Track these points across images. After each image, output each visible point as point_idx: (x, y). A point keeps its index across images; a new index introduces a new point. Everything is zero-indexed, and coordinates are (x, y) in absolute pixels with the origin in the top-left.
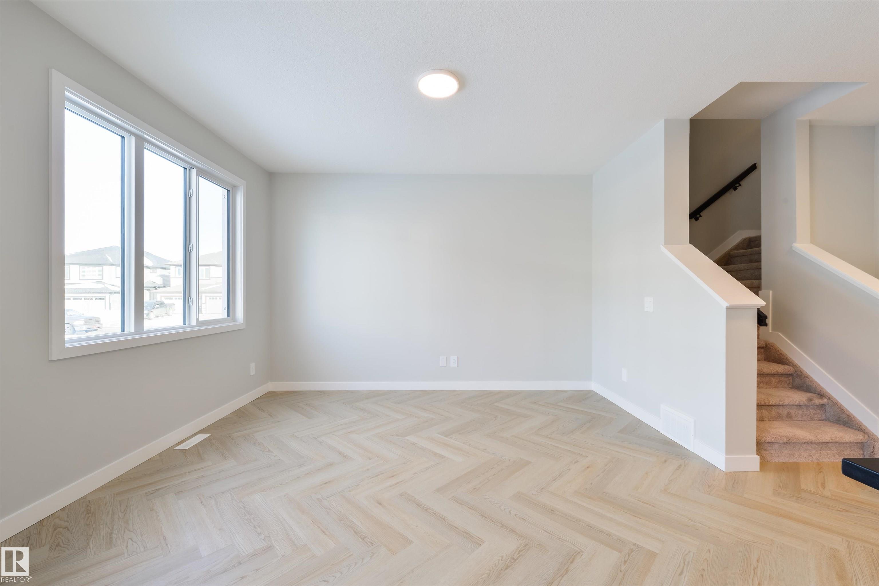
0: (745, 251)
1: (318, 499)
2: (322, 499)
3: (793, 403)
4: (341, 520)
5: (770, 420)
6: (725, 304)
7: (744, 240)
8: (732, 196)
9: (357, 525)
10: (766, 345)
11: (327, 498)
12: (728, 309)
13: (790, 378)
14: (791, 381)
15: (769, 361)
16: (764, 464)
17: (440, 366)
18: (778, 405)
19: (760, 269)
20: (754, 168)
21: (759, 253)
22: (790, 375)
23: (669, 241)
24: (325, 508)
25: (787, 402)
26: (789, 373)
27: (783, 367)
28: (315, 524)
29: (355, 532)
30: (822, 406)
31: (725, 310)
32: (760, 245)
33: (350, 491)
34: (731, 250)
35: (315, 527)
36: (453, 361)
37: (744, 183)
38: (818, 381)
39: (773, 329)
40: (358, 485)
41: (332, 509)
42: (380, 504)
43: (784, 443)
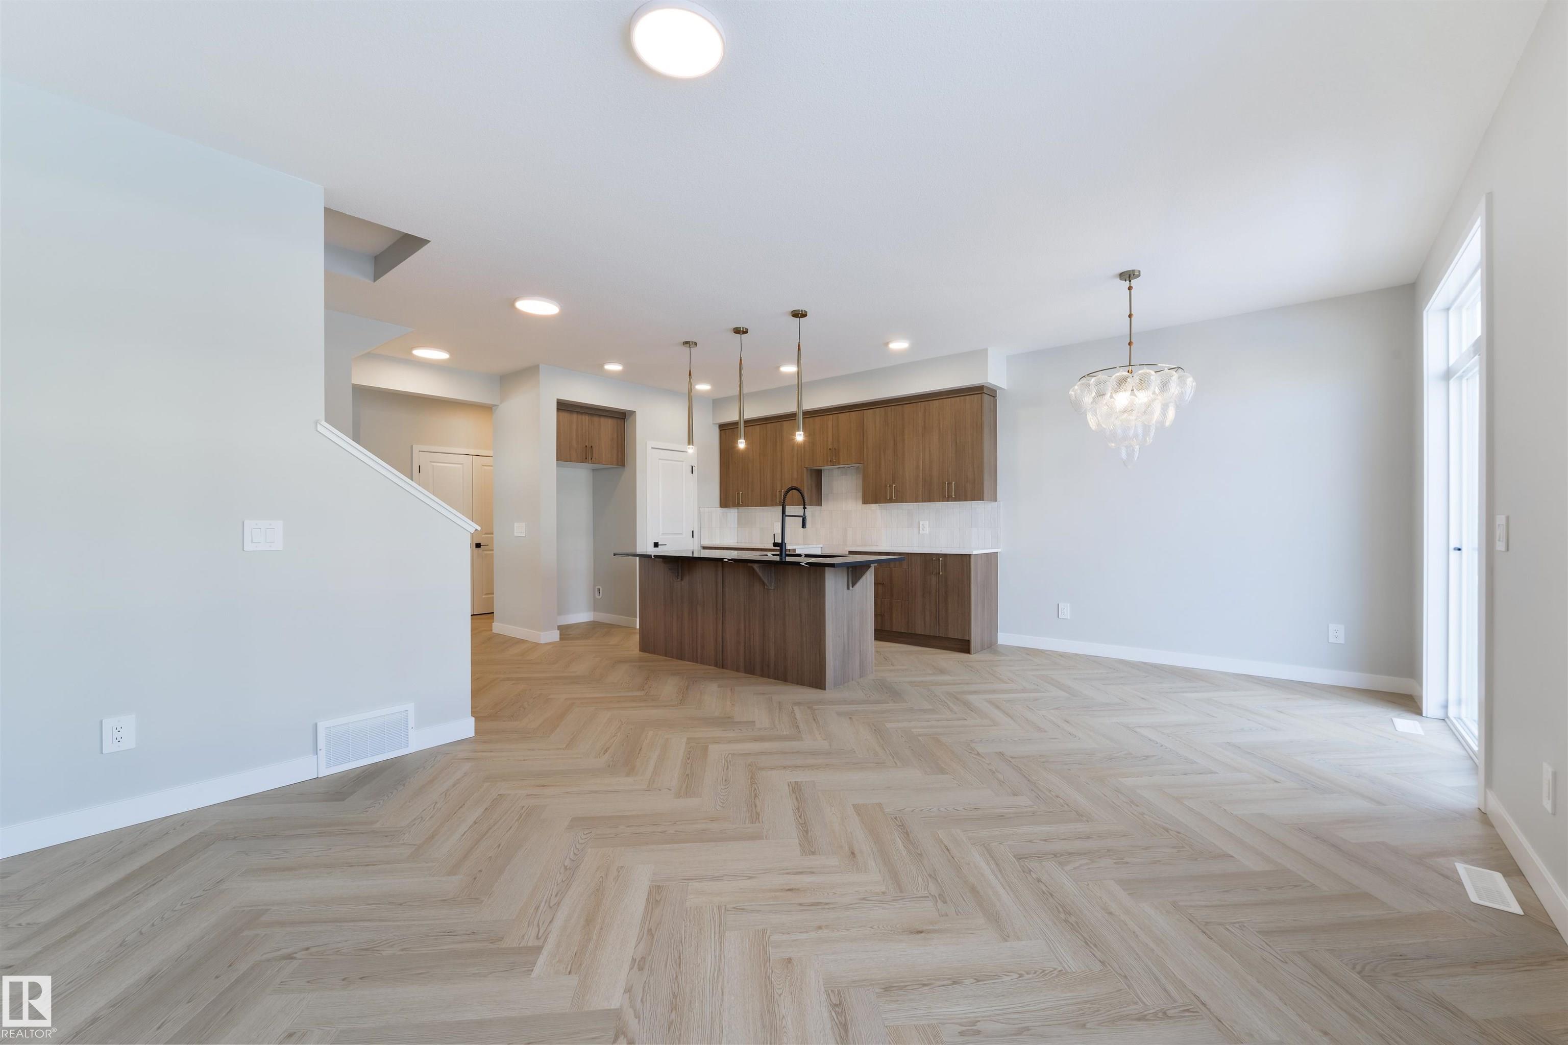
1: (945, 902)
2: (938, 899)
4: (919, 854)
9: (901, 841)
11: (928, 897)
24: (937, 881)
28: (957, 863)
29: (908, 835)
33: (884, 893)
35: (958, 860)
40: (864, 899)
41: (927, 875)
42: (853, 853)
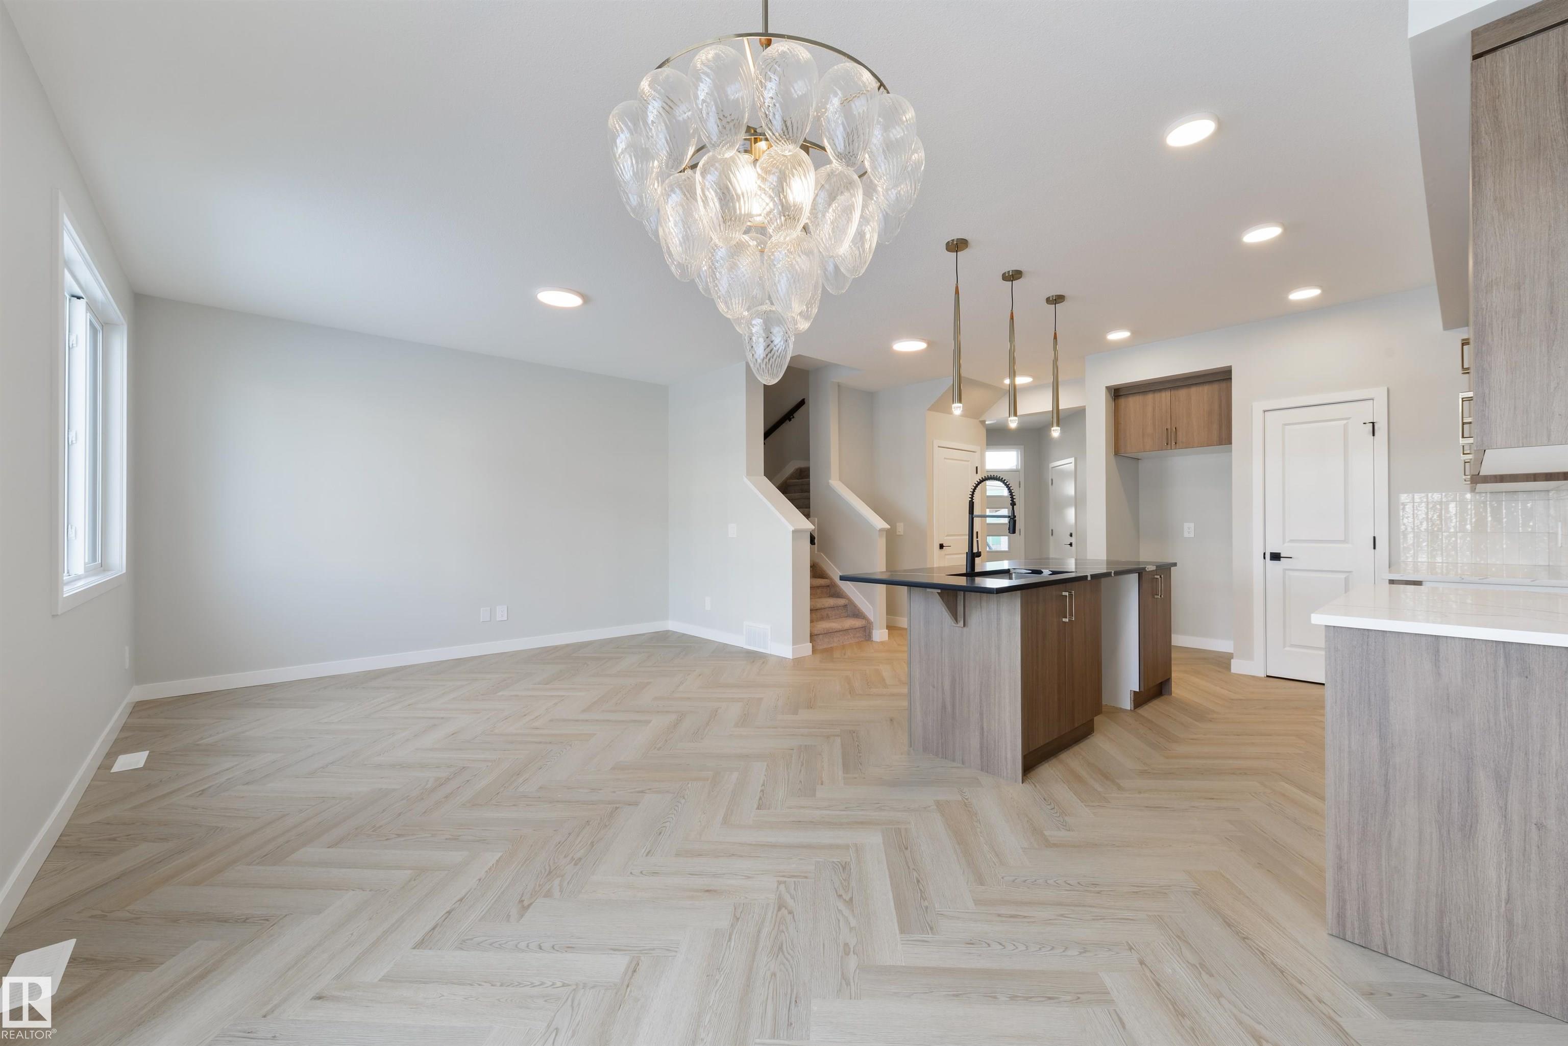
0: (798, 480)
3: (830, 606)
5: (817, 621)
6: (791, 528)
7: (797, 470)
8: (787, 426)
10: (814, 565)
12: (794, 532)
13: (828, 589)
14: (828, 591)
15: (816, 578)
16: (814, 651)
17: (481, 621)
18: (821, 609)
19: (809, 498)
20: (802, 403)
21: (809, 484)
22: (828, 586)
23: (750, 473)
25: (827, 605)
26: (827, 585)
27: (824, 580)
30: (845, 606)
31: (791, 533)
32: (808, 476)
34: (788, 479)
36: (501, 613)
37: (796, 415)
38: (844, 589)
39: (818, 551)
43: (825, 634)
